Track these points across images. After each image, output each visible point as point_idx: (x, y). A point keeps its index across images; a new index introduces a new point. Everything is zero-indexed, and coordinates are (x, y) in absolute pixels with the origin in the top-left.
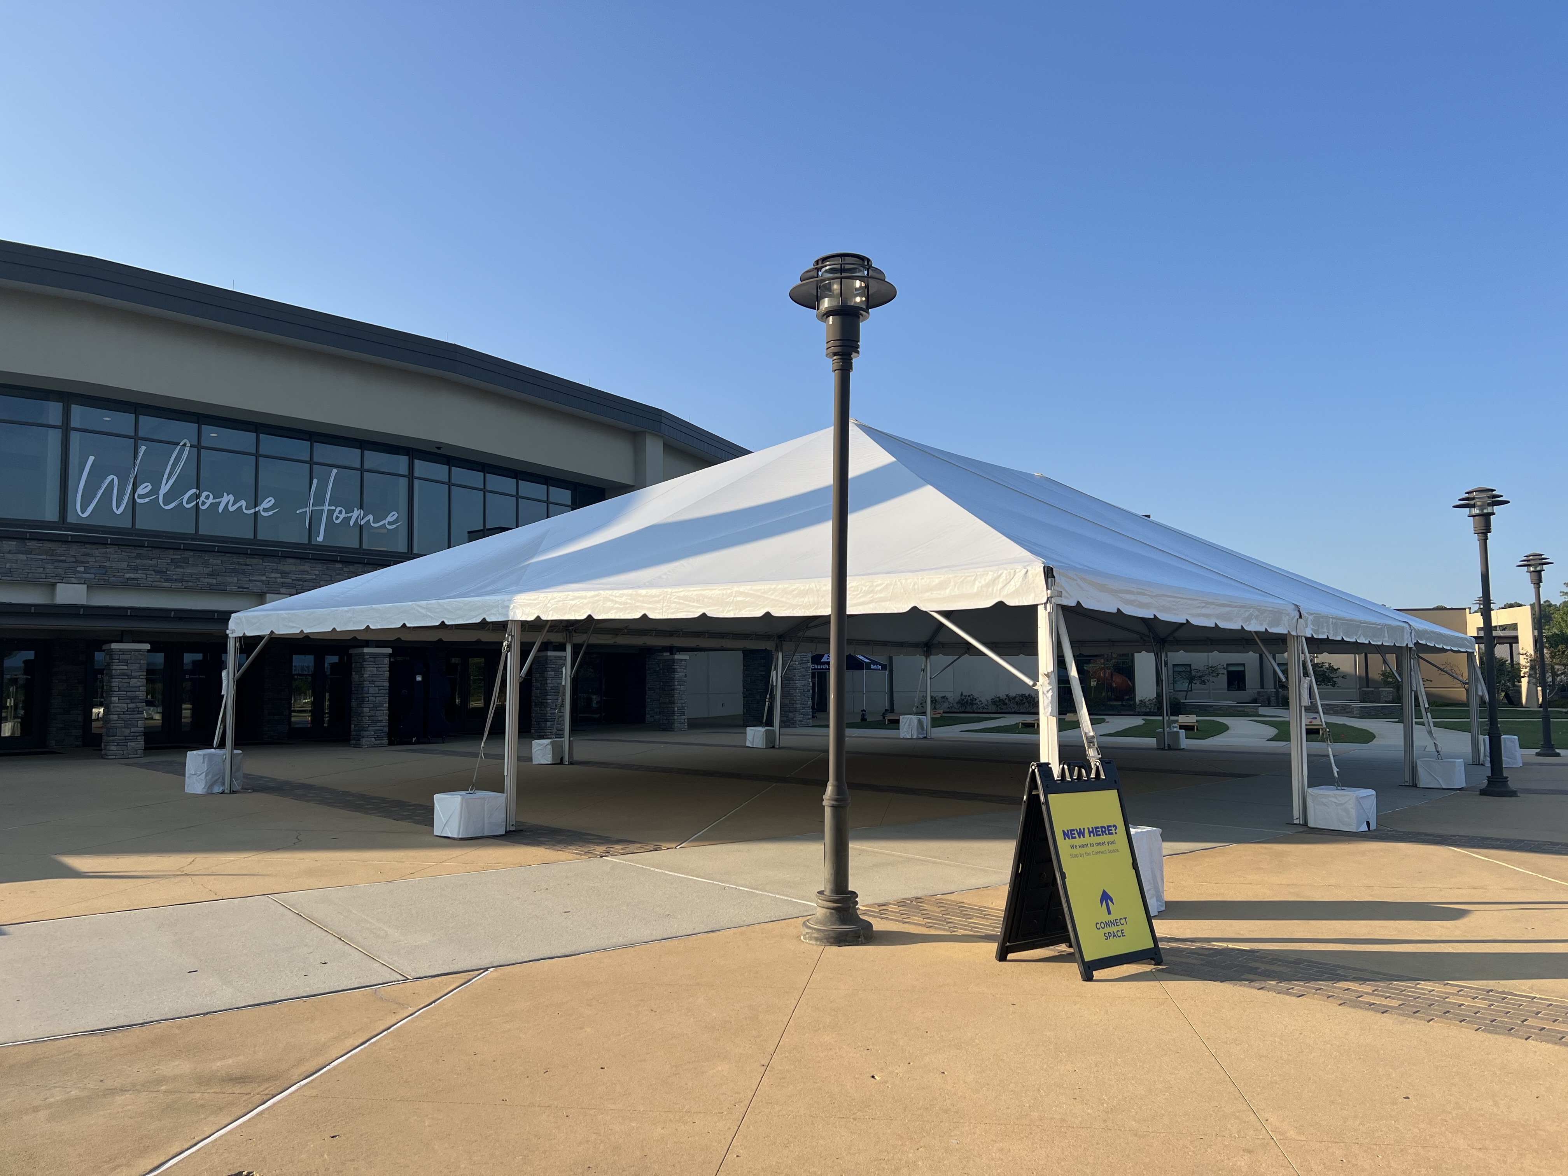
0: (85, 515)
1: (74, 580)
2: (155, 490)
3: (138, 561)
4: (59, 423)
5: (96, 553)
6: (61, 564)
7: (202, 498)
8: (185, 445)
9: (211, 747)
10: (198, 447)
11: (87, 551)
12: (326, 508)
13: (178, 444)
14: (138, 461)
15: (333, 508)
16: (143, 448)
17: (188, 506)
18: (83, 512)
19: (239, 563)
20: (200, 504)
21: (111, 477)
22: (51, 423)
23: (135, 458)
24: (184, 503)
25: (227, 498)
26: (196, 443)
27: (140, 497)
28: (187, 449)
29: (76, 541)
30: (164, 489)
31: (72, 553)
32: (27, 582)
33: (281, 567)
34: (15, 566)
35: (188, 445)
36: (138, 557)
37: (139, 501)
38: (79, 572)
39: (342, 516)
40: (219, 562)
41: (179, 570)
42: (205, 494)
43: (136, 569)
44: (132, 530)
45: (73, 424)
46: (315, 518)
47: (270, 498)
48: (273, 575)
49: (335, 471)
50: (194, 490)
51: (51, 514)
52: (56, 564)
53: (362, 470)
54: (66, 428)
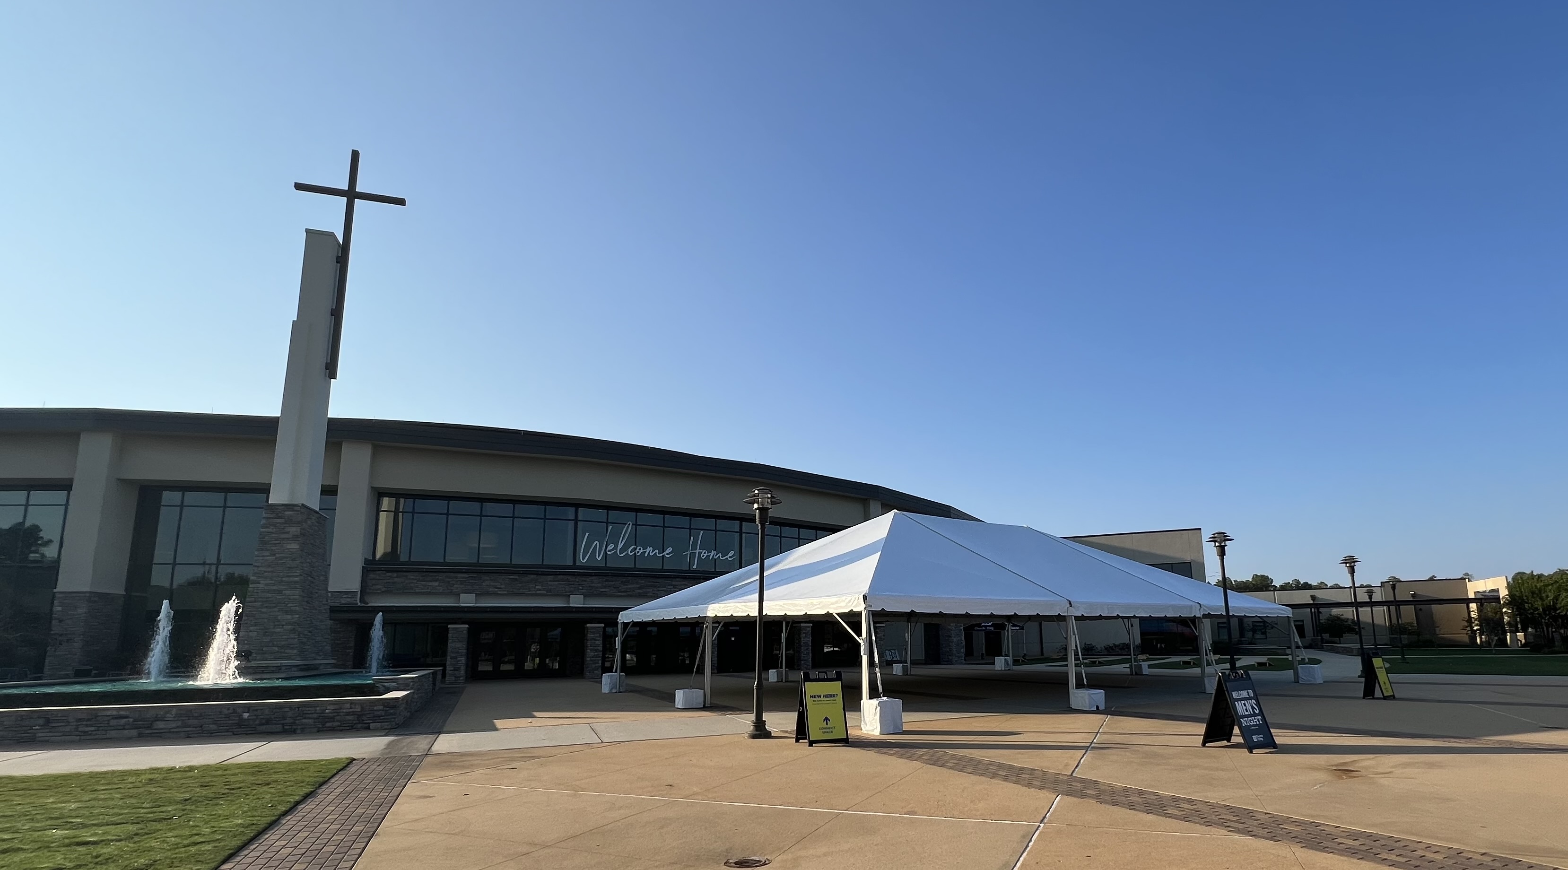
0: (584, 562)
1: (578, 593)
2: (615, 548)
3: (607, 583)
4: (573, 518)
5: (588, 579)
6: (572, 586)
7: (637, 550)
8: (629, 524)
9: (613, 672)
10: (636, 525)
11: (585, 579)
12: (698, 551)
13: (626, 524)
14: (609, 533)
15: (701, 551)
16: (611, 527)
17: (631, 554)
18: (583, 560)
19: (653, 582)
20: (636, 553)
21: (596, 542)
22: (570, 518)
23: (607, 533)
24: (629, 553)
25: (649, 549)
26: (635, 523)
27: (609, 551)
28: (630, 526)
29: (580, 574)
30: (620, 546)
31: (577, 580)
32: (557, 595)
33: (673, 583)
34: (552, 587)
35: (631, 524)
36: (607, 581)
37: (608, 553)
38: (580, 589)
39: (705, 555)
40: (643, 582)
41: (625, 587)
42: (639, 548)
43: (605, 587)
44: (606, 568)
45: (580, 518)
46: (692, 555)
47: (670, 548)
48: (669, 587)
49: (702, 532)
50: (633, 546)
51: (570, 562)
52: (570, 586)
53: (716, 531)
54: (576, 520)
